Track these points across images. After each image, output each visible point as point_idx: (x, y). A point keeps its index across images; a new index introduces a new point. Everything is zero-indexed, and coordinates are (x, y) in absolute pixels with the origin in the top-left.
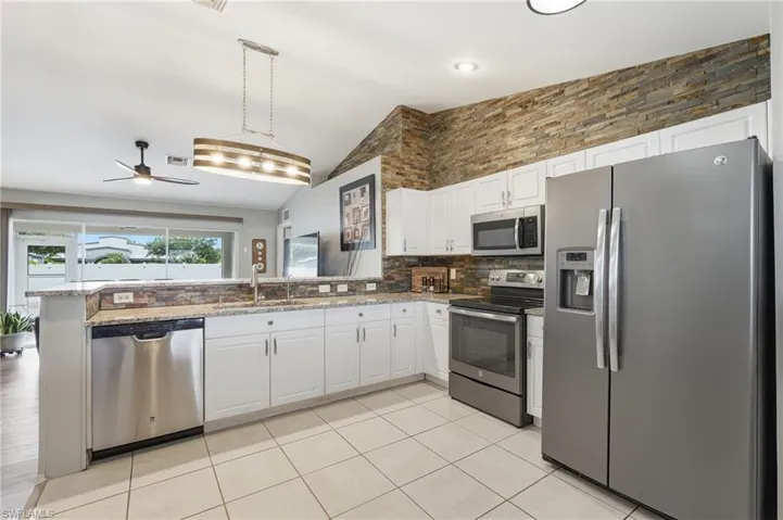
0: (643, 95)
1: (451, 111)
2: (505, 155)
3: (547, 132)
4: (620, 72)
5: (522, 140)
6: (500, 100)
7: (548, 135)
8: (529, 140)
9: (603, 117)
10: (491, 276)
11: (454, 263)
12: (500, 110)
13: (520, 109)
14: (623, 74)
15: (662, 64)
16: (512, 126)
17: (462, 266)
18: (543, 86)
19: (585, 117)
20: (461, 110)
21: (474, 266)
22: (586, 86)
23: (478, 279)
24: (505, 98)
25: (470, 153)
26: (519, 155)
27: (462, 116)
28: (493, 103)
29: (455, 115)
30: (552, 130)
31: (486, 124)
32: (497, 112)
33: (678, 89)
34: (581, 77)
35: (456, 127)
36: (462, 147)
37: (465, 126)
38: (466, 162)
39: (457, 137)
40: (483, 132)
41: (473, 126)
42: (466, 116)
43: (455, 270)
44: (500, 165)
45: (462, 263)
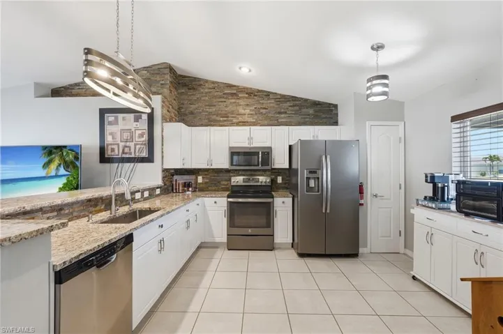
0: (300, 109)
1: (199, 80)
2: (238, 116)
3: (261, 111)
4: (293, 97)
5: (247, 111)
6: (235, 86)
7: (262, 113)
8: (252, 113)
9: (286, 113)
10: (233, 180)
11: (200, 173)
12: (235, 92)
13: (247, 96)
14: (294, 98)
15: (306, 100)
16: (242, 102)
17: (206, 175)
18: (260, 89)
19: (279, 110)
20: (207, 81)
21: (216, 175)
22: (279, 97)
23: (219, 182)
24: (238, 86)
25: (214, 109)
26: (246, 118)
27: (207, 85)
28: (230, 86)
29: (202, 83)
30: (264, 111)
31: (225, 96)
32: (233, 91)
33: (311, 111)
34: (278, 92)
35: (202, 90)
36: (207, 104)
37: (210, 92)
38: (210, 113)
39: (203, 97)
40: (223, 100)
41: (216, 94)
42: (210, 87)
43: (201, 177)
44: (235, 120)
45: (206, 173)
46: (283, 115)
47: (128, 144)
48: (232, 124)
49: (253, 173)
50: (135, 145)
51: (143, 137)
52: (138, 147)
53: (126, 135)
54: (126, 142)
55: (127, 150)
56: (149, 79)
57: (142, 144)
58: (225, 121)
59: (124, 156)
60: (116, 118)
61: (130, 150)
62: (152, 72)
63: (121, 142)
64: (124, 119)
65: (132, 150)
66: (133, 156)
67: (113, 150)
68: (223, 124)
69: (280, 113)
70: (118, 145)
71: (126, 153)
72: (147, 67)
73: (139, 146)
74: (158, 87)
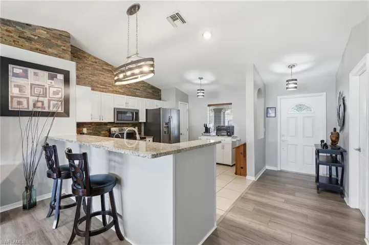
1: (84, 52)
2: (112, 87)
6: (111, 65)
9: (139, 90)
10: (112, 130)
11: (85, 126)
17: (90, 127)
19: (136, 87)
20: (90, 55)
21: (97, 126)
23: (100, 132)
24: (113, 66)
25: (95, 78)
26: (118, 89)
27: (90, 58)
28: (107, 65)
29: (86, 55)
31: (104, 71)
32: (110, 69)
33: (151, 91)
35: (86, 61)
36: (90, 73)
37: (92, 65)
38: (93, 81)
39: (87, 66)
40: (103, 73)
41: (97, 67)
42: (92, 60)
43: (86, 129)
44: (110, 89)
45: (90, 126)
46: (138, 91)
47: (40, 99)
48: (109, 92)
49: (122, 125)
50: (49, 101)
51: (58, 94)
52: (51, 102)
53: (37, 91)
54: (39, 96)
55: (39, 104)
56: (50, 40)
57: (58, 101)
58: (104, 88)
59: (36, 110)
60: (26, 72)
61: (43, 104)
62: (52, 35)
63: (31, 95)
64: (35, 74)
65: (46, 105)
66: (47, 110)
67: (19, 103)
68: (101, 90)
69: (137, 89)
70: (28, 99)
71: (38, 107)
72: (47, 29)
73: (54, 102)
74: (59, 50)
